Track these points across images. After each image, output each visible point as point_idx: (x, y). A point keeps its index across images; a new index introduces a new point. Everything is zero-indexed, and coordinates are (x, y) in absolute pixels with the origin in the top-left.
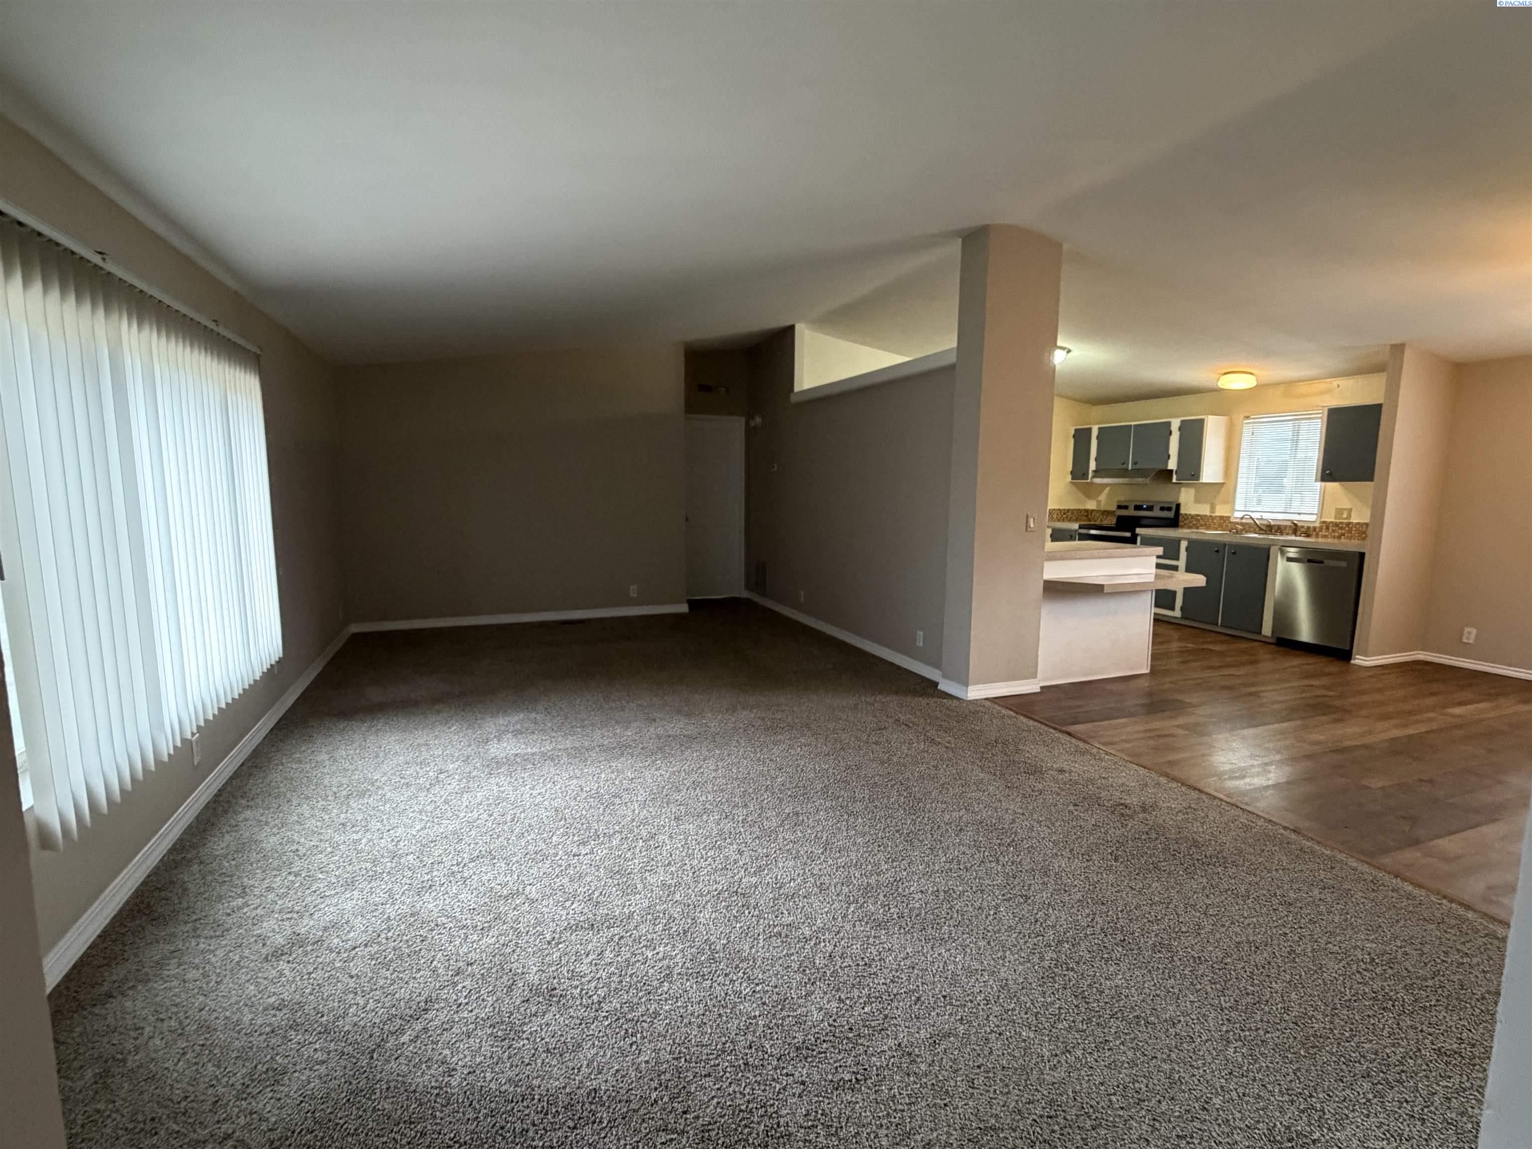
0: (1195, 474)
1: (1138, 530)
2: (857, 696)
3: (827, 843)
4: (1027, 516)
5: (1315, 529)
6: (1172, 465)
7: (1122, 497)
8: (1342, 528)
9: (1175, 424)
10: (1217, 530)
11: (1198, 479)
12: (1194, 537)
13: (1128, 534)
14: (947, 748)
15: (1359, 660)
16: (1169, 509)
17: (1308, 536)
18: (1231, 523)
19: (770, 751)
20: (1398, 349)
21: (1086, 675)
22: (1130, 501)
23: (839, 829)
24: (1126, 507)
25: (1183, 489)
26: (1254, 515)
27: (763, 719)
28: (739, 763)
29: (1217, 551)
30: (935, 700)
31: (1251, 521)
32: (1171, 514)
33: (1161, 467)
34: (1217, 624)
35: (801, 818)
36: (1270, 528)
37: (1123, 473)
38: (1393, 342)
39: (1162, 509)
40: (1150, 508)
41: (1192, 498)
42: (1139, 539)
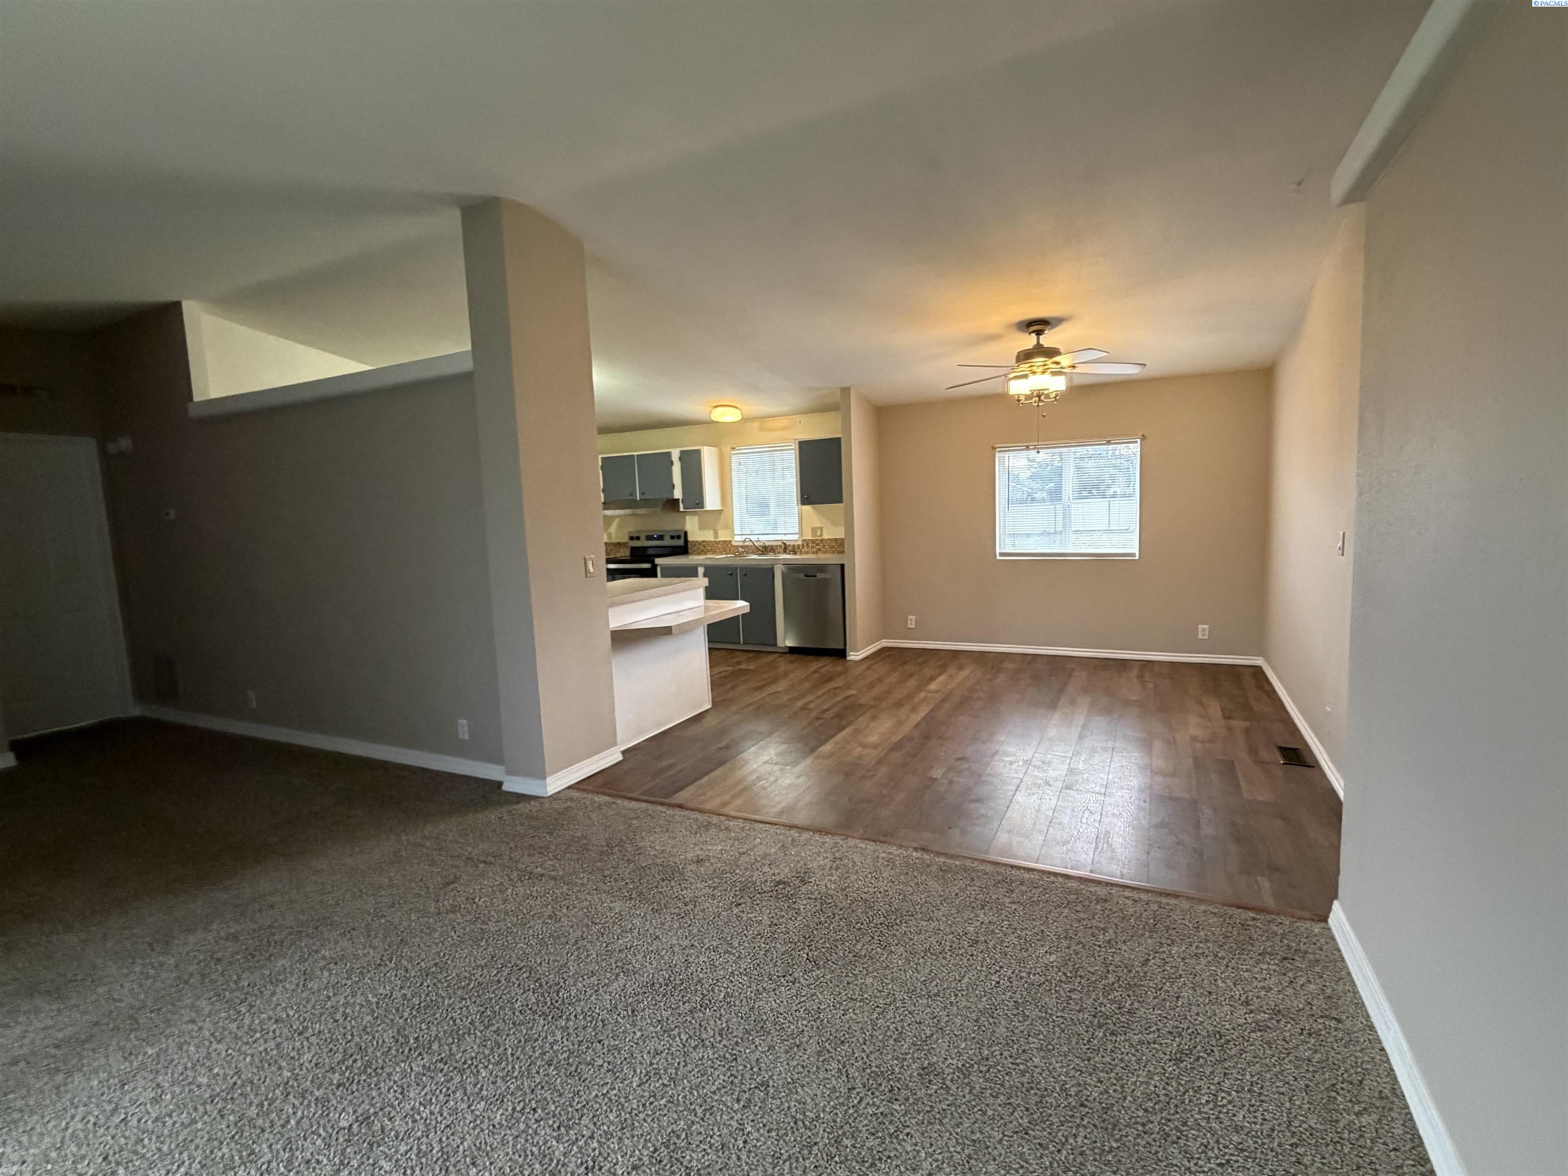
0: (700, 504)
1: (658, 561)
2: (392, 837)
3: (445, 1156)
4: (585, 559)
5: (798, 545)
6: (678, 494)
7: (632, 527)
8: (818, 544)
9: (675, 455)
10: (722, 554)
11: (703, 507)
12: (709, 562)
13: (646, 566)
14: (554, 878)
15: (854, 656)
16: (679, 537)
17: (795, 553)
18: (732, 546)
19: (269, 1002)
20: (846, 391)
21: (659, 726)
22: (639, 532)
23: (454, 1111)
24: (638, 538)
25: (687, 518)
26: (753, 538)
27: (236, 938)
28: (208, 1056)
29: (731, 574)
30: (507, 808)
31: (751, 544)
32: (681, 542)
33: (667, 496)
34: (739, 643)
35: (377, 1126)
36: (766, 549)
37: (630, 504)
38: (843, 386)
39: (672, 537)
40: (661, 538)
41: (697, 526)
42: (659, 569)
